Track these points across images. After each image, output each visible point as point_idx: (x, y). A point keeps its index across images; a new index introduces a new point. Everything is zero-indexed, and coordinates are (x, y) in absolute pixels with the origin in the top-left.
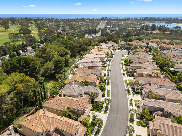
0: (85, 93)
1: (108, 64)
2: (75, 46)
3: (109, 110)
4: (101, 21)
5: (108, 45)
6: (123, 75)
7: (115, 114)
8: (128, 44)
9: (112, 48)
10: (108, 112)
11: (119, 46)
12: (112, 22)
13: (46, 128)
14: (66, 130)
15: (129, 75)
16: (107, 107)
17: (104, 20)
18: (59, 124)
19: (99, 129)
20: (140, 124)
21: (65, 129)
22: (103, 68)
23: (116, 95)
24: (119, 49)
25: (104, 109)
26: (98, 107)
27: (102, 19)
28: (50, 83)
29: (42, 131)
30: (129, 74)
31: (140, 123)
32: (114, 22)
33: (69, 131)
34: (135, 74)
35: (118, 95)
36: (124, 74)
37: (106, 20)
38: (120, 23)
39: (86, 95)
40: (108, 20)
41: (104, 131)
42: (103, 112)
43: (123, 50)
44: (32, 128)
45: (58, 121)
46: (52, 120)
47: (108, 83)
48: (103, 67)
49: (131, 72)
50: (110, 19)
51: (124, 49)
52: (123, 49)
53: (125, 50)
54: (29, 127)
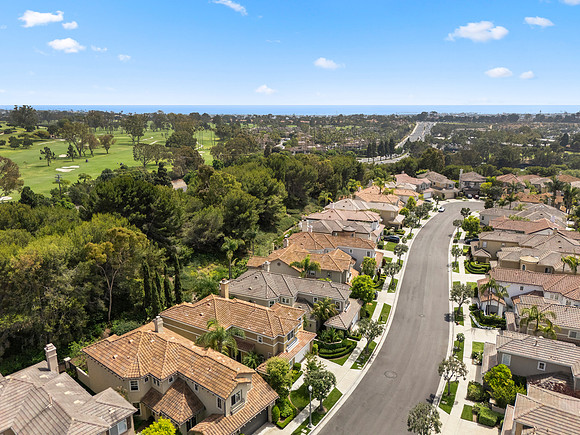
0: (301, 299)
1: (406, 234)
2: (303, 174)
3: (373, 360)
4: (418, 123)
5: (419, 182)
6: (450, 269)
7: (391, 375)
8: (492, 181)
9: (431, 190)
10: (368, 366)
11: (457, 186)
12: (456, 127)
13: (150, 369)
14: (206, 382)
15: (471, 270)
16: (368, 351)
17: (428, 120)
18: (190, 362)
19: (322, 410)
20: (475, 417)
21: (201, 381)
22: (385, 243)
23: (409, 321)
24: (456, 196)
25: (355, 356)
26: (334, 347)
27: (422, 117)
28: (206, 269)
29: (136, 375)
30: (475, 264)
31: (476, 413)
32: (460, 126)
33: (214, 385)
34: (494, 264)
35: (416, 320)
36: (455, 265)
37: (432, 120)
38: (482, 130)
39: (302, 305)
40: (441, 119)
41: (338, 416)
42: (349, 363)
43: (473, 200)
44: (110, 365)
45: (188, 354)
46: (171, 349)
47: (392, 287)
48: (385, 239)
49: (481, 260)
50: (449, 118)
51: (474, 196)
52: (470, 195)
53: (477, 198)
54: (103, 360)
